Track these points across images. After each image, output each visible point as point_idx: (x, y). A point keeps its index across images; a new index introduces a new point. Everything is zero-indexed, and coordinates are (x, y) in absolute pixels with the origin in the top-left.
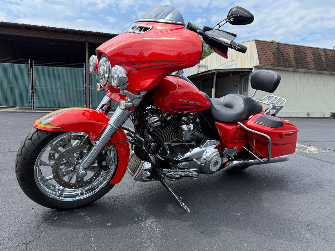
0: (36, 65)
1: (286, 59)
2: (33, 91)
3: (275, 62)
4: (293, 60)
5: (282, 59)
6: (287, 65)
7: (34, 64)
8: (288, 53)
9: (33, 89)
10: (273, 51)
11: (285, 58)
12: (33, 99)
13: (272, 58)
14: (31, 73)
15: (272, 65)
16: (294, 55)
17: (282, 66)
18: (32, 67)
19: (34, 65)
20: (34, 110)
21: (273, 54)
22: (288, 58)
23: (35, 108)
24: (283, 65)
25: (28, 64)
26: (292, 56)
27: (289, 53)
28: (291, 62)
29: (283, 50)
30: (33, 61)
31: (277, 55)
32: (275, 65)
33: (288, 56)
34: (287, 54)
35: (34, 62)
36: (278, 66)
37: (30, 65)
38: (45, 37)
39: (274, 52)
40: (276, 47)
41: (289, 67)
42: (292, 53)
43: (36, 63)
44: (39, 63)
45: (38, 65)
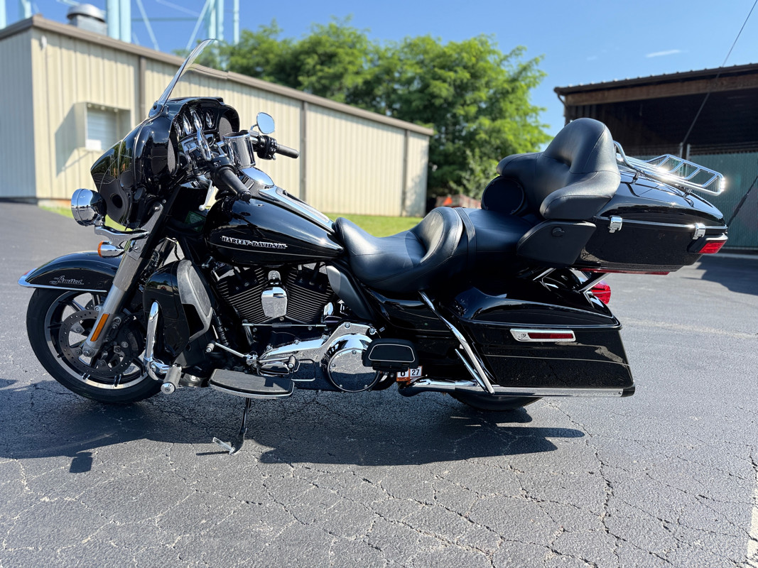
0: (694, 154)
7: (691, 151)
19: (691, 155)
25: (678, 153)
30: (689, 147)
35: (691, 148)
43: (696, 149)
44: (700, 149)
45: (699, 154)
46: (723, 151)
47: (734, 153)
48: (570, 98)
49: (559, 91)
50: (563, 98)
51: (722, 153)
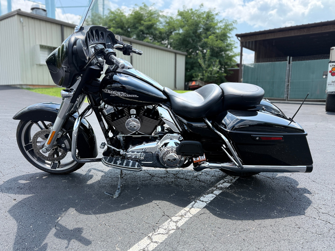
0: (294, 61)
2: (288, 85)
7: (292, 60)
9: (289, 82)
12: (288, 91)
14: (289, 68)
18: (289, 63)
19: (292, 61)
20: (288, 100)
23: (289, 99)
25: (287, 60)
30: (291, 58)
35: (292, 58)
37: (288, 62)
38: (305, 34)
43: (294, 59)
44: (296, 59)
45: (295, 61)
46: (305, 59)
47: (309, 60)
48: (242, 38)
49: (238, 36)
50: (239, 38)
51: (305, 60)
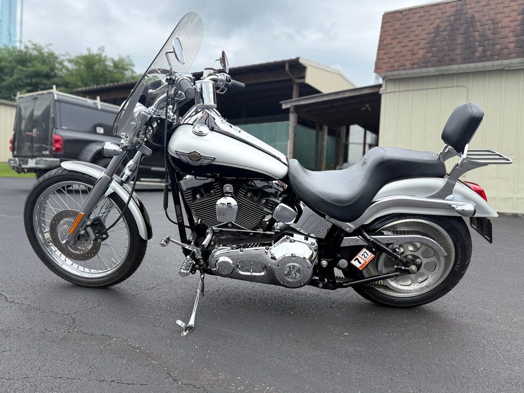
1: (478, 38)
3: (430, 55)
4: (511, 34)
5: (460, 39)
6: (477, 54)
8: (494, 17)
10: (434, 26)
11: (477, 34)
13: (421, 46)
15: (415, 66)
16: (519, 18)
17: (453, 61)
21: (433, 35)
22: (488, 32)
24: (458, 57)
26: (511, 24)
27: (499, 16)
28: (500, 41)
29: (476, 15)
31: (445, 33)
32: (426, 63)
33: (492, 26)
34: (490, 22)
36: (440, 63)
39: (438, 27)
40: (448, 14)
41: (483, 58)
42: (514, 14)
